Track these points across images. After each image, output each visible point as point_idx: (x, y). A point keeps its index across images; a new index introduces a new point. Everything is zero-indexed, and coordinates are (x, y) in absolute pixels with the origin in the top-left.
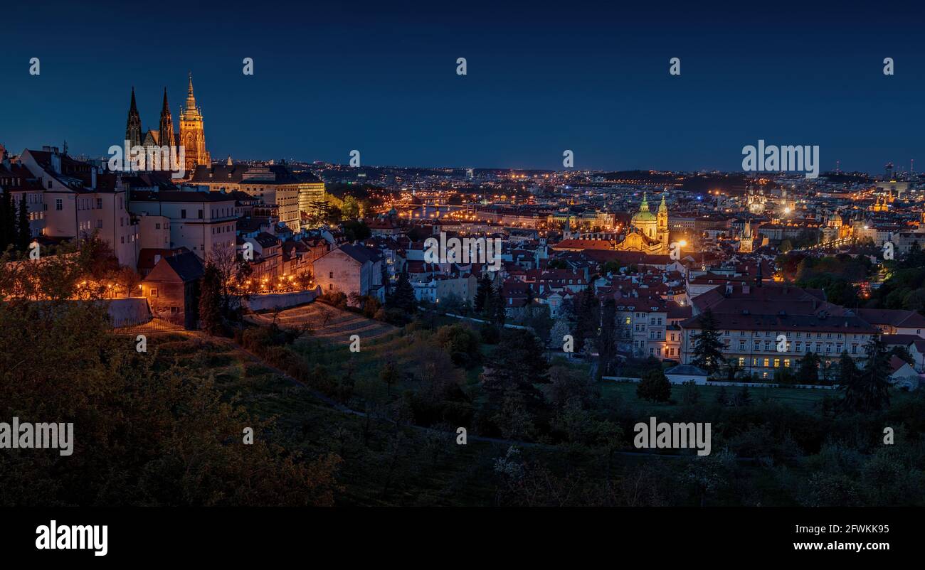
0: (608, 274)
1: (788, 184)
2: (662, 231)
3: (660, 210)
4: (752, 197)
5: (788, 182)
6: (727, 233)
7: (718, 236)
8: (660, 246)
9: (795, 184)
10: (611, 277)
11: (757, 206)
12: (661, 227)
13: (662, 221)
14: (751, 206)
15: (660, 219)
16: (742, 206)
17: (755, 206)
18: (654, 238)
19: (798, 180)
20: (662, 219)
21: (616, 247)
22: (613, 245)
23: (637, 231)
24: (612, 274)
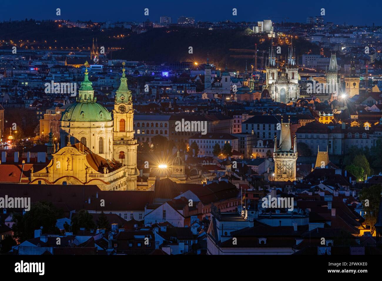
0: (37, 233)
1: (333, 45)
2: (124, 141)
3: (119, 98)
4: (275, 71)
5: (332, 40)
6: (235, 144)
7: (217, 150)
8: (121, 173)
9: (346, 44)
10: (44, 240)
11: (285, 87)
12: (121, 135)
13: (123, 121)
14: (273, 88)
15: (118, 117)
16: (256, 89)
17: (279, 88)
18: (108, 156)
19: (352, 36)
20: (124, 116)
21: (33, 178)
22: (27, 174)
23: (74, 142)
24: (44, 233)
